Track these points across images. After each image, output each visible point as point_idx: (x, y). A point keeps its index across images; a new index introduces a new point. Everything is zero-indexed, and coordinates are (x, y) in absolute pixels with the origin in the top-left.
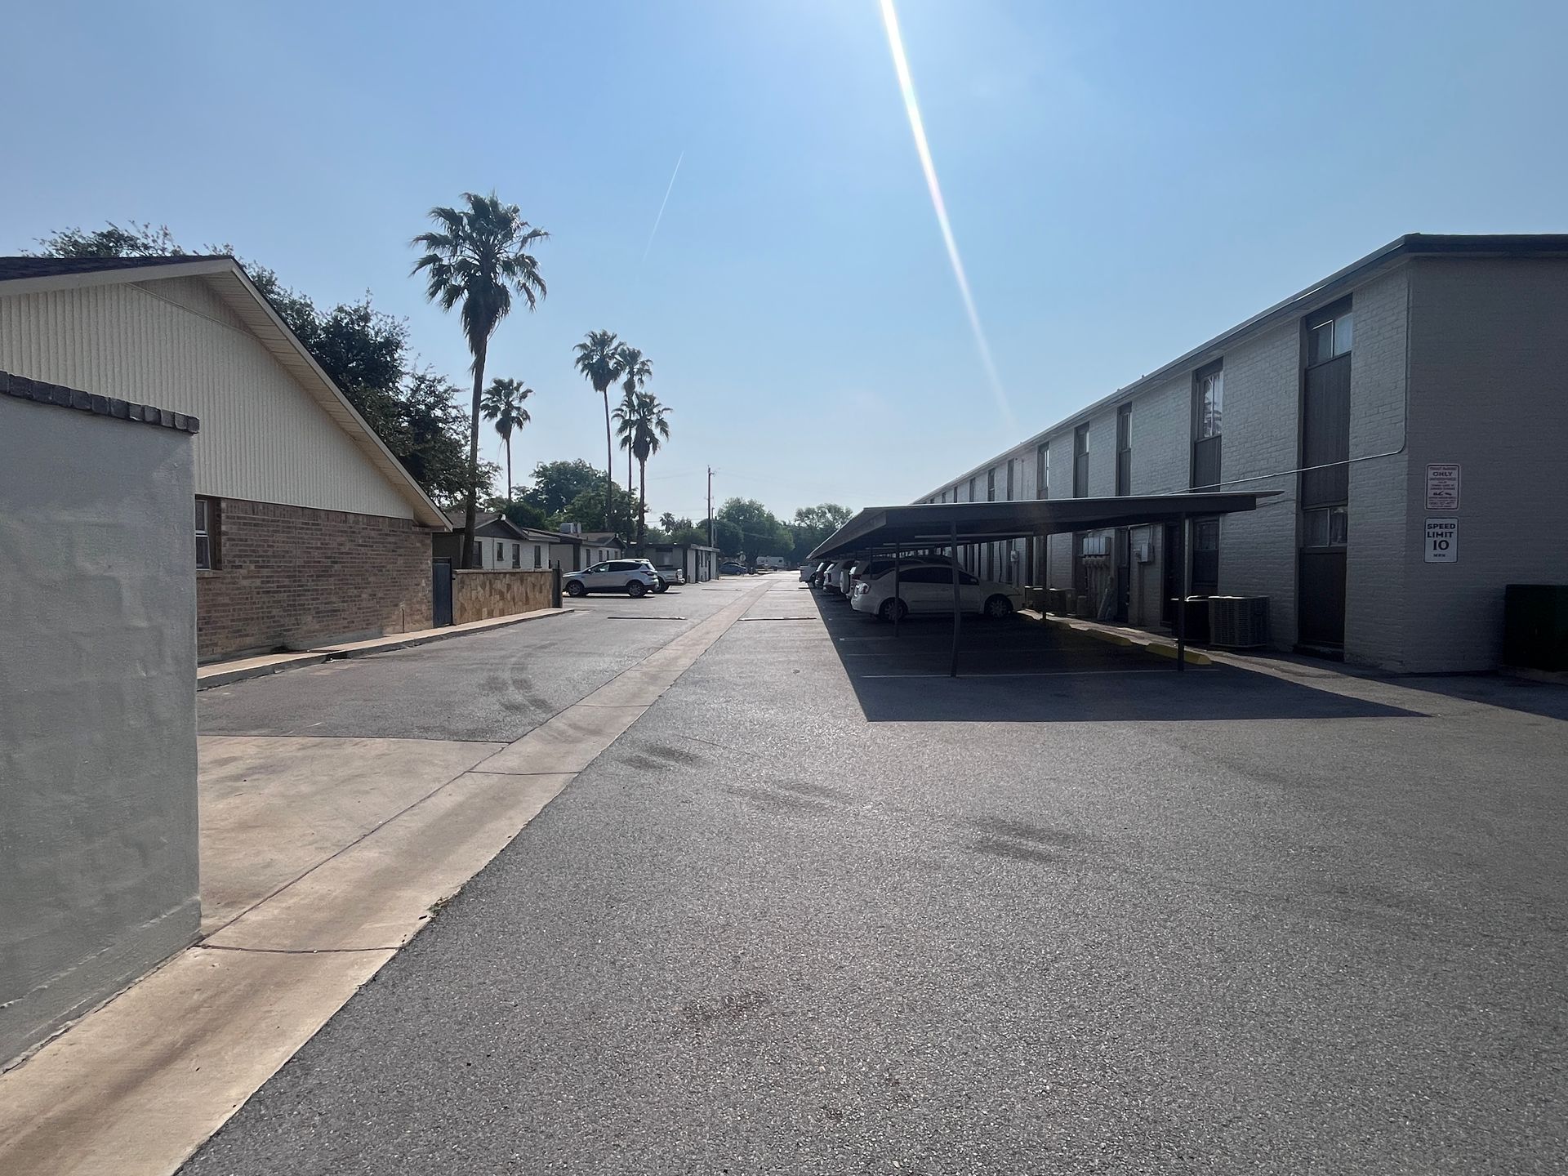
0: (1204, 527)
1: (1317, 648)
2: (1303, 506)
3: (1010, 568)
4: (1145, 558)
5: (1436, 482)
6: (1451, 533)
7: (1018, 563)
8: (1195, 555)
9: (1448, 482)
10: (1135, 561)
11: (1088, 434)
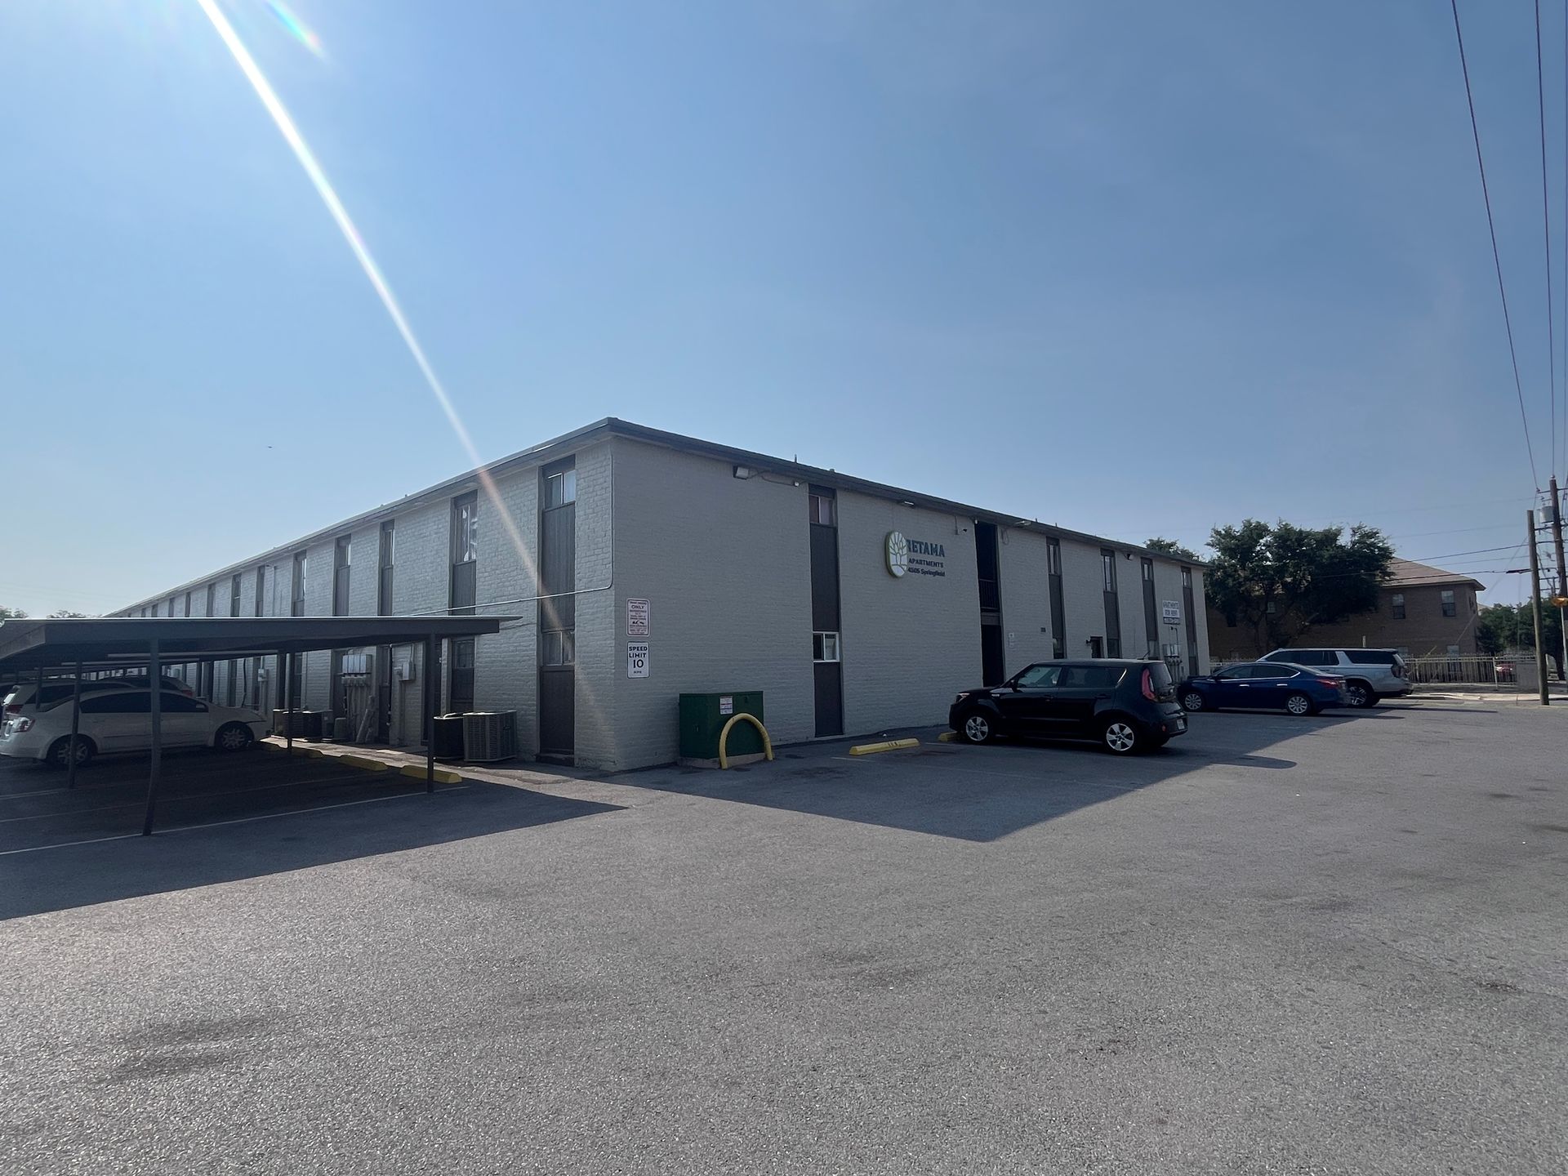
0: (462, 647)
1: (554, 755)
2: (542, 628)
3: (256, 690)
4: (406, 676)
5: (634, 614)
6: (644, 654)
7: (267, 683)
8: (454, 673)
9: (642, 614)
10: (396, 680)
11: (350, 546)
